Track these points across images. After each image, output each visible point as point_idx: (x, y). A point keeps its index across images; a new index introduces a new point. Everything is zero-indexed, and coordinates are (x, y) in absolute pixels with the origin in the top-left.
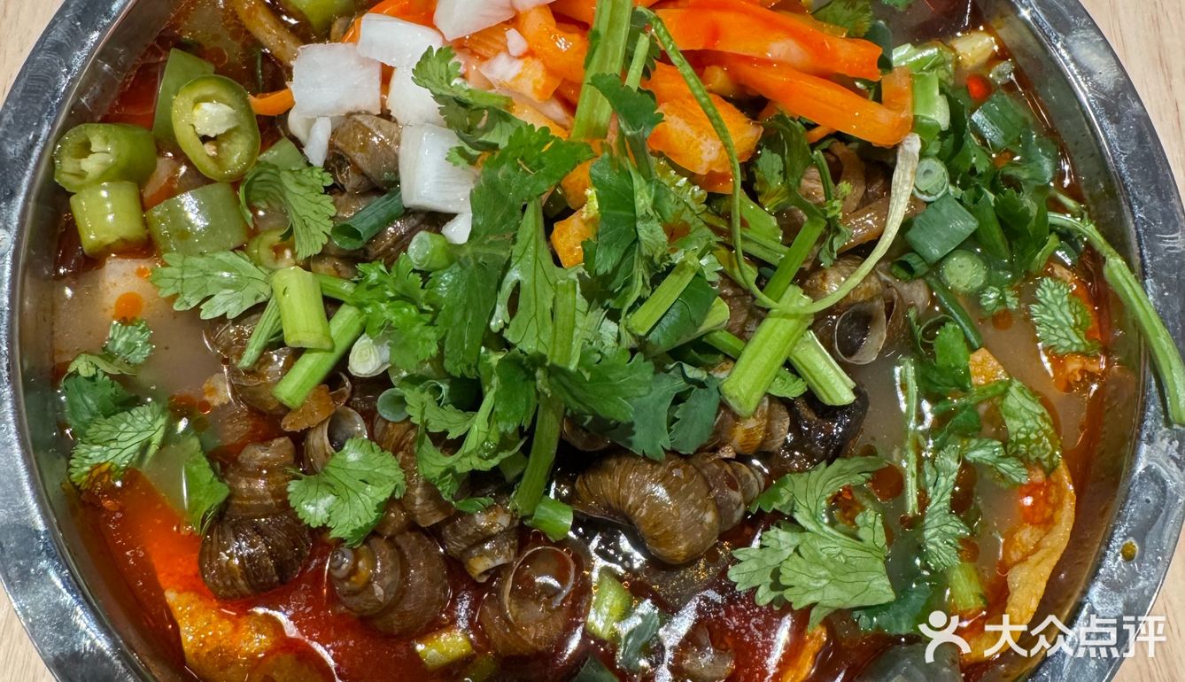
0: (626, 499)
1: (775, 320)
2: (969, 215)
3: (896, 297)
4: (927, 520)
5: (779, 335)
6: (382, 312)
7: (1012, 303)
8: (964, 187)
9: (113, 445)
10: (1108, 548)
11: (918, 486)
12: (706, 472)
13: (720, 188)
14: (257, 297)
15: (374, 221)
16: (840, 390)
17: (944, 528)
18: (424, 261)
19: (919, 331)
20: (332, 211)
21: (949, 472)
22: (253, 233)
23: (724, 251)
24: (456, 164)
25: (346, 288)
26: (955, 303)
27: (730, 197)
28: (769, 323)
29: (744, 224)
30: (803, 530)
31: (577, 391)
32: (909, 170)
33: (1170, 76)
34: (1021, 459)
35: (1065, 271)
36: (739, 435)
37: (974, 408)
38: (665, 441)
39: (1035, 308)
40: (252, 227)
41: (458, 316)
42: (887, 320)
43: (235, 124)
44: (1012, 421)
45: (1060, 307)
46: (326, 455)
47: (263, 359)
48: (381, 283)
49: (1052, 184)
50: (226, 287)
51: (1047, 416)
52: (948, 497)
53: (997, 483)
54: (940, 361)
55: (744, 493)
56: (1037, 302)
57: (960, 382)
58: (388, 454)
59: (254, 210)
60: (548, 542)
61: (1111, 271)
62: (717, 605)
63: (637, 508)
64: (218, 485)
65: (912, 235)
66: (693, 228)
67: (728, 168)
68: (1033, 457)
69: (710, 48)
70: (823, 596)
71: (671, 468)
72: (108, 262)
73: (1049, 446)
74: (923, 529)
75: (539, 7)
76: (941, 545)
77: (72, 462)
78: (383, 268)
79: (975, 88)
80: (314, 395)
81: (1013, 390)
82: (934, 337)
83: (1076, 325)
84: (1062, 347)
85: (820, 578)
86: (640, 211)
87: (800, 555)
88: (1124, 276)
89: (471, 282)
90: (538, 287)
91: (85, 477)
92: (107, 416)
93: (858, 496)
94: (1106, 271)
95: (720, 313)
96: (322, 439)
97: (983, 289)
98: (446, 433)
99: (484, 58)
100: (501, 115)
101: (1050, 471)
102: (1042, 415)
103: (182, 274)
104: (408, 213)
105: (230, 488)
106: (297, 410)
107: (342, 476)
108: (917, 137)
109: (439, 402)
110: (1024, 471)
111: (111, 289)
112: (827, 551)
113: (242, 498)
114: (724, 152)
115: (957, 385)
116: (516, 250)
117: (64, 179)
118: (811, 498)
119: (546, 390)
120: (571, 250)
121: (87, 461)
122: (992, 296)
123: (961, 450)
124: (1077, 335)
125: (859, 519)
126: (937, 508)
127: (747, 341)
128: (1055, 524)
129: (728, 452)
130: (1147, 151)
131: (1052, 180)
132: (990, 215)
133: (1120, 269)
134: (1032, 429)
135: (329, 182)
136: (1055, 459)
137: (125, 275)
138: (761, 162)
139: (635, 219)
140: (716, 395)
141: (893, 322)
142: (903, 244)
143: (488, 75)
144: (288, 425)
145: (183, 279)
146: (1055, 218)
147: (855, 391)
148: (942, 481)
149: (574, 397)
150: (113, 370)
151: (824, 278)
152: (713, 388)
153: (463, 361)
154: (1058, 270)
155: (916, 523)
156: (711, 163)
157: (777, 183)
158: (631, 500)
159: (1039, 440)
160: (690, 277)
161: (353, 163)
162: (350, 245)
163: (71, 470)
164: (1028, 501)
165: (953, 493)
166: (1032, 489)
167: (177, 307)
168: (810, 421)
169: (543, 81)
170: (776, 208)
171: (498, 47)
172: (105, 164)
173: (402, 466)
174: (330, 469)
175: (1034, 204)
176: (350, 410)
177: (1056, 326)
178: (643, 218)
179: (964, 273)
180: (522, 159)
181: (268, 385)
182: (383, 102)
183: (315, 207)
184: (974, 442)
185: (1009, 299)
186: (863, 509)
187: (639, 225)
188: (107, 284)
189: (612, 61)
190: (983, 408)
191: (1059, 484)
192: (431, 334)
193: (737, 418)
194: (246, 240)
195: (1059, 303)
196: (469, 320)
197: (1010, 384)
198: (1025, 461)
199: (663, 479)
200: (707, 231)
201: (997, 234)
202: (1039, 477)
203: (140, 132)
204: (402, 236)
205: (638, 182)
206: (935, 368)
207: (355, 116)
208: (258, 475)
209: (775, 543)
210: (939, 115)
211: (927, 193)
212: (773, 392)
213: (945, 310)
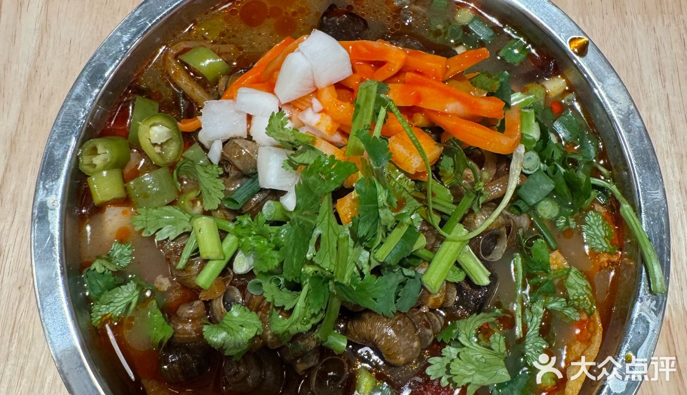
0: (374, 336)
1: (449, 242)
2: (551, 180)
3: (512, 223)
4: (527, 340)
5: (452, 250)
6: (250, 242)
7: (573, 224)
8: (548, 164)
9: (112, 304)
10: (618, 357)
11: (523, 322)
12: (414, 321)
13: (421, 178)
14: (185, 229)
15: (246, 196)
16: (482, 277)
17: (535, 344)
18: (271, 216)
19: (524, 242)
20: (223, 188)
21: (538, 313)
22: (180, 193)
23: (423, 209)
24: (287, 170)
25: (231, 226)
26: (543, 225)
27: (427, 183)
28: (446, 244)
29: (433, 195)
30: (463, 346)
31: (350, 295)
32: (519, 162)
33: (665, 81)
34: (575, 308)
35: (601, 208)
36: (431, 301)
37: (552, 282)
38: (393, 308)
39: (584, 227)
40: (180, 190)
41: (290, 251)
42: (508, 236)
43: (171, 137)
44: (571, 290)
45: (598, 227)
46: (222, 313)
47: (189, 263)
48: (248, 226)
49: (594, 161)
50: (168, 223)
51: (589, 286)
52: (538, 327)
53: (563, 320)
54: (534, 258)
55: (433, 329)
56: (585, 224)
57: (544, 268)
58: (254, 313)
59: (181, 181)
60: (335, 355)
61: (624, 212)
62: (420, 384)
63: (379, 341)
64: (167, 326)
65: (520, 191)
66: (407, 200)
67: (425, 170)
68: (581, 308)
69: (416, 105)
70: (473, 380)
71: (397, 320)
72: (107, 209)
73: (590, 303)
74: (525, 345)
75: (329, 86)
76: (534, 353)
77: (92, 314)
78: (250, 219)
79: (555, 107)
80: (215, 283)
81: (571, 273)
82: (532, 245)
83: (606, 237)
84: (597, 248)
85: (471, 370)
86: (380, 204)
87: (460, 358)
88: (630, 214)
89: (296, 235)
90: (330, 237)
91: (99, 322)
92: (109, 290)
93: (491, 327)
94: (621, 210)
95: (422, 241)
96: (220, 304)
97: (557, 218)
98: (284, 307)
99: (301, 110)
100: (309, 147)
101: (590, 315)
102: (587, 286)
103: (146, 218)
104: (262, 190)
105: (174, 329)
106: (207, 291)
107: (230, 325)
108: (523, 146)
109: (280, 286)
110: (578, 314)
111: (109, 222)
112: (476, 357)
113: (179, 334)
114: (423, 162)
115: (542, 269)
116: (319, 218)
117: (85, 168)
118: (468, 330)
119: (334, 291)
120: (346, 215)
121: (99, 313)
122: (562, 222)
123: (545, 302)
124: (606, 242)
125: (492, 338)
126: (532, 333)
127: (435, 253)
128: (592, 343)
129: (424, 309)
130: (644, 146)
131: (595, 158)
132: (562, 180)
133: (628, 210)
134: (581, 294)
135: (221, 172)
136: (593, 309)
137: (115, 215)
138: (442, 163)
139: (377, 208)
140: (419, 282)
141: (511, 237)
142: (516, 196)
143: (303, 120)
144: (202, 296)
145: (147, 221)
146: (595, 181)
147: (490, 278)
148: (535, 319)
149: (348, 297)
150: (113, 268)
151: (475, 218)
152: (418, 279)
153: (293, 274)
154: (597, 207)
155: (522, 341)
156: (417, 169)
157: (451, 171)
158: (376, 336)
159: (585, 299)
160: (406, 228)
161: (233, 165)
162: (233, 207)
163: (92, 319)
164: (578, 331)
165: (541, 326)
166: (580, 324)
167: (144, 235)
168: (467, 290)
169: (331, 126)
170: (450, 184)
171: (307, 105)
172: (105, 160)
173: (261, 319)
174: (225, 321)
175: (584, 176)
176: (233, 287)
177: (595, 237)
178: (381, 207)
179: (548, 209)
180: (322, 173)
181: (191, 276)
182: (248, 130)
183: (214, 185)
184: (552, 299)
185: (571, 223)
186: (494, 333)
187: (380, 210)
188: (106, 220)
189: (366, 118)
190: (556, 281)
191: (594, 321)
192: (275, 254)
193: (429, 293)
194: (177, 196)
195: (597, 224)
196: (296, 254)
197: (570, 270)
198: (578, 309)
199: (393, 326)
200: (415, 201)
201: (565, 190)
202: (585, 317)
203: (122, 141)
204: (259, 203)
205: (379, 188)
206: (532, 262)
207: (234, 140)
208: (186, 322)
209: (448, 354)
210: (534, 133)
211: (528, 169)
212: (448, 279)
213: (538, 230)
